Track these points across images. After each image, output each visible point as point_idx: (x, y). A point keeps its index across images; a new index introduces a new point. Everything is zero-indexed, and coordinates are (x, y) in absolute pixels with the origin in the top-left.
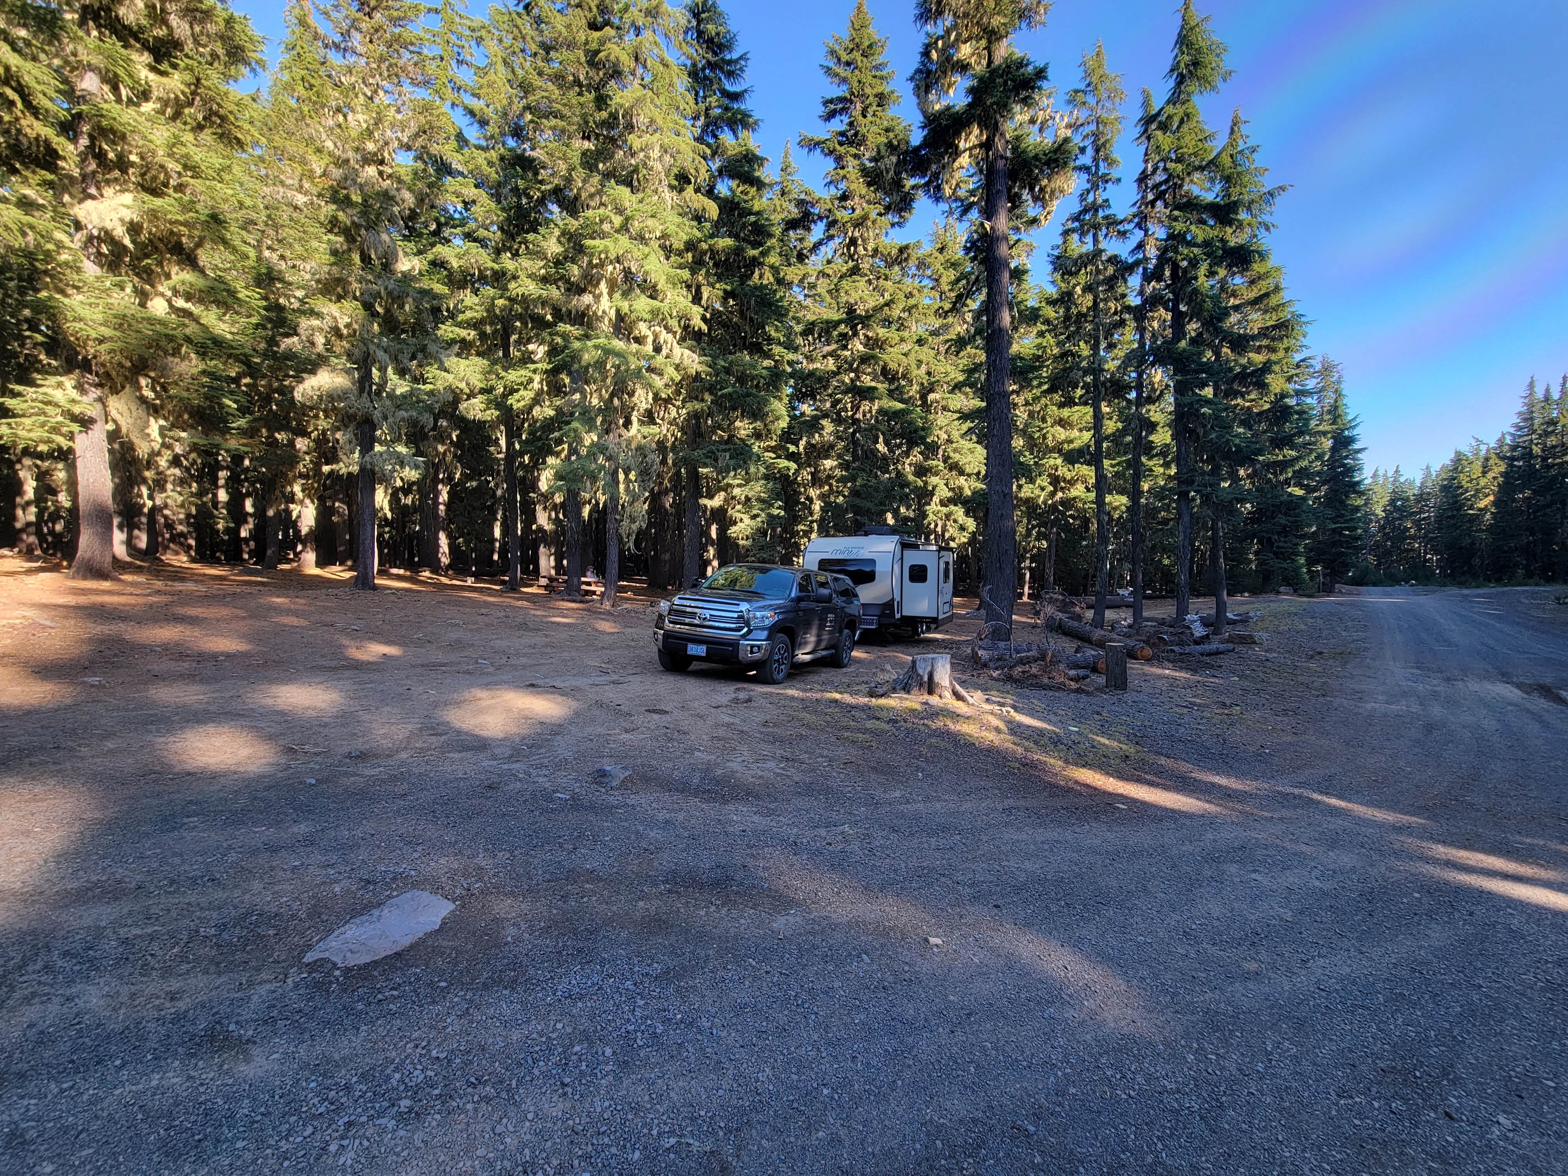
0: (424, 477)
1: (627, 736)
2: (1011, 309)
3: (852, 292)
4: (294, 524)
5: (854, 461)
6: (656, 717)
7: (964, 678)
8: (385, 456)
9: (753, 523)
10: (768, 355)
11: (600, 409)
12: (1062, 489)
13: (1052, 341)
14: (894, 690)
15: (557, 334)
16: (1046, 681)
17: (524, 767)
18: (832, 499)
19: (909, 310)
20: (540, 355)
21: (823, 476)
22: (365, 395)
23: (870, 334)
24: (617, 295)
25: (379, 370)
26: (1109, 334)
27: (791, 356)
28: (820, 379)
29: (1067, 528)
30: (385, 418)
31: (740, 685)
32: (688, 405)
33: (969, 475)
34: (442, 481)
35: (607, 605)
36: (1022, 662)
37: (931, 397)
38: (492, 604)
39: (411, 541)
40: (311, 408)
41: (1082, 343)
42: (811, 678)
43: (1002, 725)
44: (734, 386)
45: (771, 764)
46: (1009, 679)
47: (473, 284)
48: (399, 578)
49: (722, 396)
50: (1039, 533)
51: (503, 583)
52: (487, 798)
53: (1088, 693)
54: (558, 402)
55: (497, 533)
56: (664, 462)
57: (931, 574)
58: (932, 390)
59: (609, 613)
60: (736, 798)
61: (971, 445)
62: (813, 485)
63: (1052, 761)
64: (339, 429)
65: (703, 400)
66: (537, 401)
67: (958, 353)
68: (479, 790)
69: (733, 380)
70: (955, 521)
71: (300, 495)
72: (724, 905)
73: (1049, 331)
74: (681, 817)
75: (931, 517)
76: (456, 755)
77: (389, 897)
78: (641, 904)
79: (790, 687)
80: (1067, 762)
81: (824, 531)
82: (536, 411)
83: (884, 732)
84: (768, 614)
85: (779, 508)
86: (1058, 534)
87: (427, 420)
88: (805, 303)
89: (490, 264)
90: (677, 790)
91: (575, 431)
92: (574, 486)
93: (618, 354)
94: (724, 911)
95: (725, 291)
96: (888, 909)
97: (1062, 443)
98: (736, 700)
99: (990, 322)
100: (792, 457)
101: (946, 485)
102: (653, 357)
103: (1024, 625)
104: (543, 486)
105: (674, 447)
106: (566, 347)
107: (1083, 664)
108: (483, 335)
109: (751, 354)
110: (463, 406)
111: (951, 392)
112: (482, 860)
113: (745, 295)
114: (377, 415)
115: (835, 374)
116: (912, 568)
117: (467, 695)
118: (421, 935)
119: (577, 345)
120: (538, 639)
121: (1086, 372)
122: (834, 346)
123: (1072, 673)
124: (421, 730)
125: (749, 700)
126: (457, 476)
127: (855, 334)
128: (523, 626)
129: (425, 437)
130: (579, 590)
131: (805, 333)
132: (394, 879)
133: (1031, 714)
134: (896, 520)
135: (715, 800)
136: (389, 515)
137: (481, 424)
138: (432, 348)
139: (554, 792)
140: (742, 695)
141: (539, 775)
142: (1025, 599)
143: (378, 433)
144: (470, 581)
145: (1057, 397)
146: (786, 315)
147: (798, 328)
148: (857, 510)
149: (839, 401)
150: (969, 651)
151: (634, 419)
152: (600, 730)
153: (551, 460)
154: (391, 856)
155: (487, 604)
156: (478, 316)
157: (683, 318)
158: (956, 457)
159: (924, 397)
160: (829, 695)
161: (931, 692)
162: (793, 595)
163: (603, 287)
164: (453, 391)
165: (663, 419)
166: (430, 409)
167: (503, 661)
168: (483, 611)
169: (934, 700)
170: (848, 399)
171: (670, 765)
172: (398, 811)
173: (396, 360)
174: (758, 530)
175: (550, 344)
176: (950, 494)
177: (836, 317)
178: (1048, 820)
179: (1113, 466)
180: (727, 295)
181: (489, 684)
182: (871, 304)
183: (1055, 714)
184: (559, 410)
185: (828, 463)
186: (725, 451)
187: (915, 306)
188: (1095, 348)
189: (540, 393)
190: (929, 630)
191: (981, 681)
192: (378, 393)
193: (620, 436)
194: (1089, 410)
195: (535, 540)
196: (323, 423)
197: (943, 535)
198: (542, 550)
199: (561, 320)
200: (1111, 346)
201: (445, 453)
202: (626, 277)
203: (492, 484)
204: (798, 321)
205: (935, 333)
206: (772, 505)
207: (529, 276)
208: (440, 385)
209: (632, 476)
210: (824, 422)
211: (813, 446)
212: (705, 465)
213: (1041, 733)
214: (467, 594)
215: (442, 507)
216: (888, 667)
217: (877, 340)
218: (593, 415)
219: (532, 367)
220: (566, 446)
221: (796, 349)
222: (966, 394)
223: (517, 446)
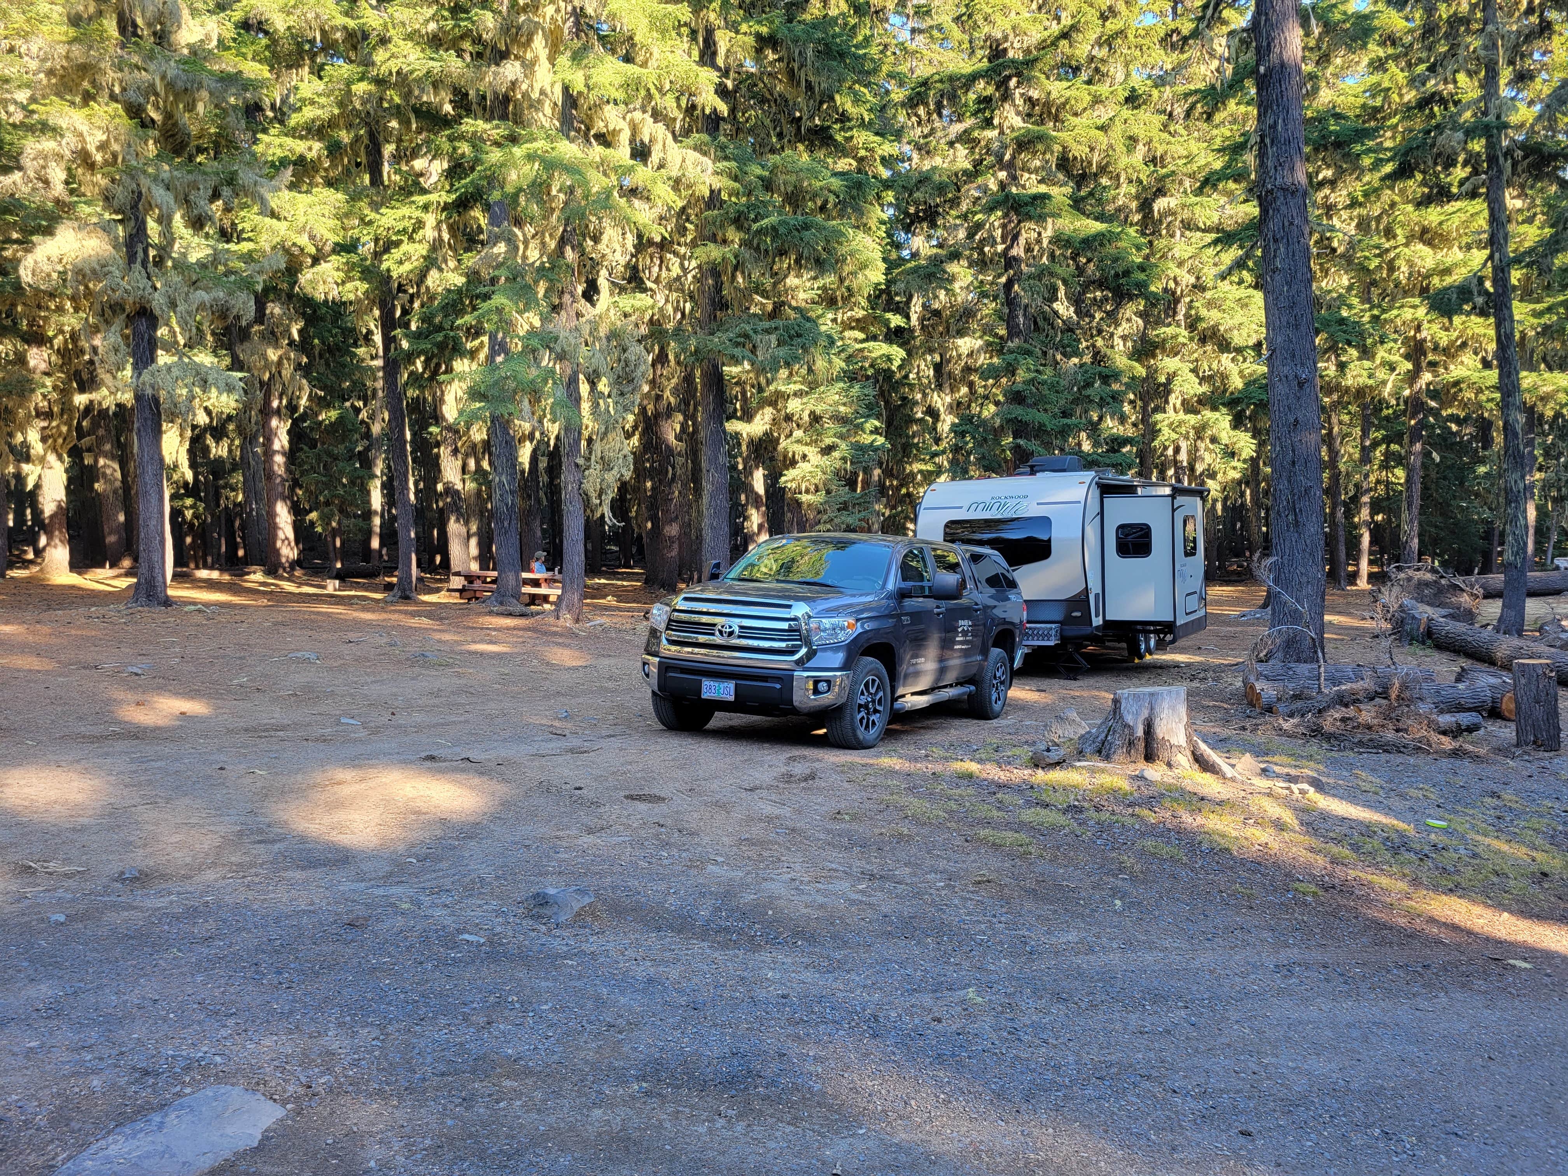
0: (246, 408)
1: (589, 839)
2: (1305, 23)
3: (998, 18)
4: (32, 498)
5: (1011, 335)
6: (642, 806)
7: (1226, 732)
8: (175, 372)
9: (825, 461)
10: (842, 151)
11: (542, 268)
12: (1433, 365)
13: (1401, 77)
14: (1081, 754)
15: (462, 137)
16: (1390, 735)
17: (411, 892)
18: (975, 409)
19: (1108, 42)
20: (434, 178)
21: (957, 369)
22: (138, 266)
23: (1035, 94)
24: (564, 60)
25: (159, 221)
26: (1516, 54)
27: (888, 148)
28: (941, 189)
29: (1446, 442)
30: (173, 305)
31: (797, 752)
32: (698, 251)
33: (1239, 350)
34: (278, 412)
35: (567, 620)
36: (1342, 701)
37: (1160, 204)
38: (368, 624)
39: (230, 522)
40: (52, 295)
41: (1461, 77)
42: (930, 737)
43: (1288, 817)
44: (780, 210)
45: (843, 886)
46: (1316, 732)
47: (313, 59)
48: (211, 585)
49: (759, 232)
50: (1388, 455)
51: (389, 587)
52: (347, 943)
53: (1476, 758)
54: (471, 260)
55: (377, 500)
56: (661, 359)
57: (1160, 540)
58: (1161, 192)
59: (571, 634)
60: (774, 942)
61: (1242, 292)
62: (940, 387)
63: (1385, 881)
64: (96, 330)
65: (725, 242)
66: (431, 262)
67: (1209, 117)
68: (334, 929)
69: (778, 199)
70: (1214, 440)
71: (38, 448)
72: (740, 1116)
73: (1396, 58)
74: (674, 973)
75: (1166, 434)
76: (299, 875)
77: (178, 1095)
78: (597, 1112)
79: (888, 754)
80: (1416, 882)
81: (960, 471)
82: (433, 279)
83: (1055, 828)
84: (845, 621)
85: (876, 431)
86: (1427, 455)
87: (245, 306)
88: (911, 46)
89: (341, 20)
90: (671, 928)
91: (499, 310)
92: (502, 410)
93: (570, 168)
94: (740, 1127)
95: (759, 37)
96: (1036, 1132)
97: (1427, 276)
98: (788, 778)
99: (1263, 52)
100: (897, 336)
101: (1194, 371)
102: (631, 170)
103: (1355, 634)
104: (450, 412)
105: (678, 330)
106: (477, 161)
107: (1469, 703)
108: (334, 149)
109: (811, 149)
110: (306, 277)
111: (1199, 192)
112: (334, 1040)
113: (796, 41)
114: (158, 302)
115: (972, 174)
116: (1124, 530)
117: (318, 777)
118: (228, 1154)
119: (495, 156)
120: (445, 681)
121: (1470, 133)
122: (969, 122)
123: (1446, 720)
124: (240, 834)
125: (812, 777)
126: (304, 402)
127: (1006, 96)
128: (421, 660)
129: (244, 335)
130: (517, 595)
131: (913, 102)
132: (187, 1069)
133: (1352, 795)
134: (1096, 444)
135: (737, 945)
136: (189, 476)
137: (337, 308)
138: (246, 177)
139: (459, 931)
140: (799, 769)
141: (434, 905)
142: (1363, 584)
143: (162, 332)
144: (332, 586)
145: (1414, 186)
146: (875, 71)
147: (898, 95)
148: (1020, 429)
149: (979, 226)
150: (1239, 684)
151: (603, 283)
152: (544, 830)
153: (461, 365)
154: (184, 1033)
155: (358, 625)
156: (323, 114)
157: (685, 91)
158: (1212, 316)
159: (1146, 206)
160: (958, 766)
161: (1149, 757)
162: (890, 586)
163: (539, 44)
164: (287, 251)
165: (657, 281)
166: (247, 284)
167: (384, 719)
168: (352, 636)
169: (1155, 772)
170: (996, 218)
171: (663, 887)
172: (199, 963)
173: (186, 202)
174: (837, 473)
175: (451, 158)
176: (1205, 388)
177: (966, 67)
178: (1364, 988)
179: (1537, 314)
180: (764, 42)
181: (357, 757)
182: (1035, 35)
183: (1403, 796)
184: (473, 277)
185: (965, 344)
186: (768, 331)
187: (1121, 33)
188: (1490, 82)
189: (436, 246)
190: (1161, 646)
191: (1260, 737)
192: (159, 262)
193: (579, 315)
194: (1479, 206)
195: (441, 511)
196: (71, 321)
197: (1192, 469)
198: (454, 527)
199: (469, 111)
200: (1523, 78)
201: (280, 363)
202: (577, 23)
203: (363, 415)
204: (900, 79)
205: (1160, 82)
206: (860, 427)
207: (409, 37)
208: (265, 242)
209: (603, 386)
210: (953, 268)
211: (937, 313)
212: (736, 361)
213: (1367, 830)
214: (324, 608)
215: (279, 459)
216: (1073, 715)
217: (1048, 104)
218: (528, 279)
219: (420, 199)
220: (485, 339)
221: (898, 134)
222: (1230, 194)
223: (405, 345)
